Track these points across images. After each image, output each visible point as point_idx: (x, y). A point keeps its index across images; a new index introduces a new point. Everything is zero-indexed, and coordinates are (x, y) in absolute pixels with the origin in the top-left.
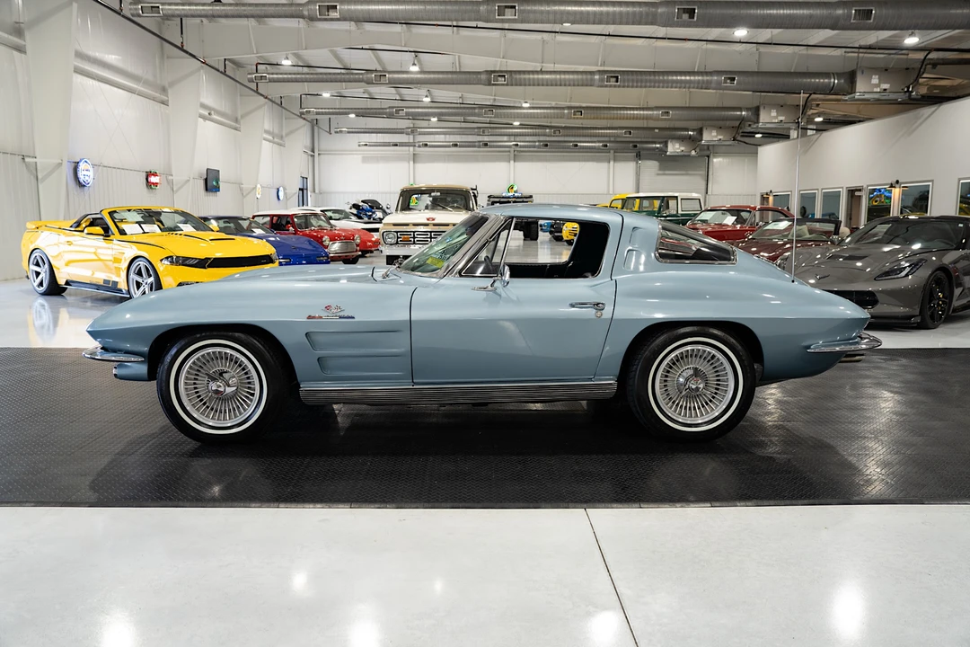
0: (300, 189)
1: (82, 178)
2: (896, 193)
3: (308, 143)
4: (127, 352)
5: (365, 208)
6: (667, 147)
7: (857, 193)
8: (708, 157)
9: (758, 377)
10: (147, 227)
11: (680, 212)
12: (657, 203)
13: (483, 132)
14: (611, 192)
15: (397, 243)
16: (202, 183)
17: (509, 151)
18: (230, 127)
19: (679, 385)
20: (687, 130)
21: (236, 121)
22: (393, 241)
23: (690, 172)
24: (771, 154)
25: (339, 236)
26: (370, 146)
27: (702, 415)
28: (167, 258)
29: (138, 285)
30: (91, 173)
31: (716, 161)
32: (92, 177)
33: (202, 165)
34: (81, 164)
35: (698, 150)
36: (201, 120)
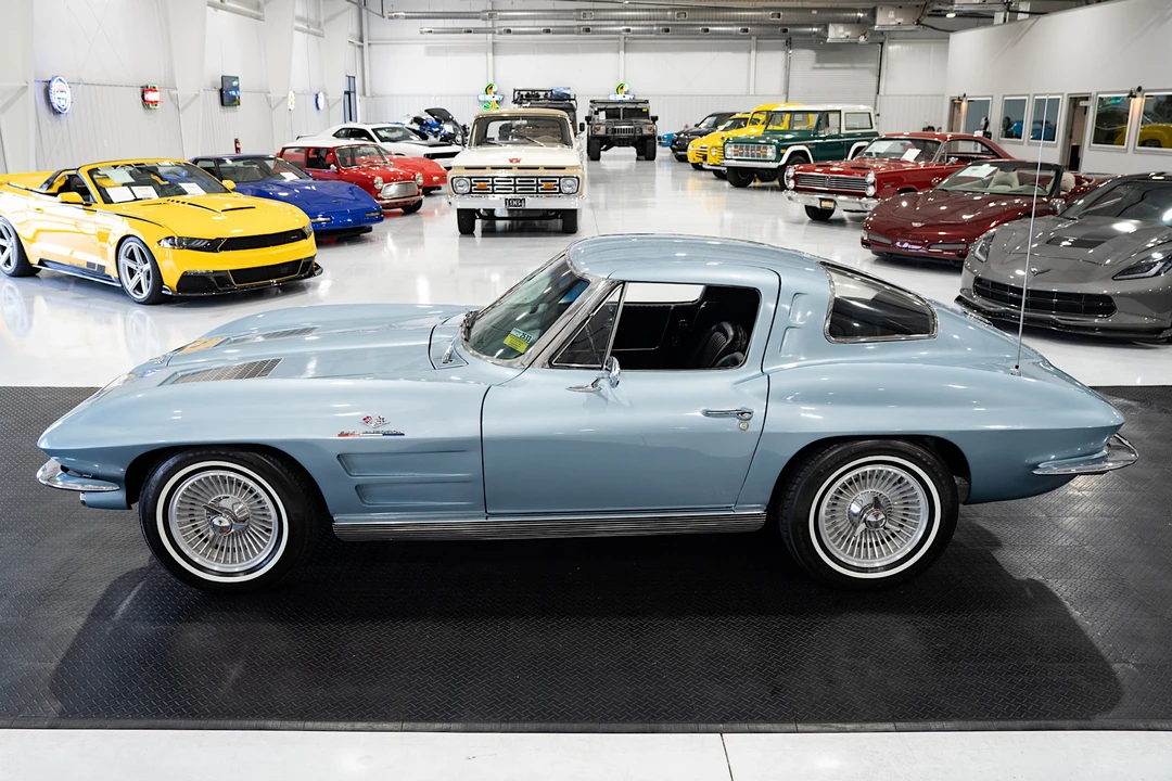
0: (346, 93)
1: (56, 103)
2: (1137, 106)
3: (354, 29)
4: (96, 477)
5: (430, 122)
6: (827, 31)
7: (1082, 103)
8: (882, 44)
9: (962, 497)
10: (140, 191)
11: (843, 131)
12: (813, 119)
13: (584, 16)
14: (752, 93)
15: (471, 192)
16: (216, 95)
17: (619, 39)
18: (251, 16)
19: (852, 515)
20: (856, 11)
21: (258, 7)
22: (466, 189)
23: (857, 65)
24: (968, 44)
25: (395, 175)
26: (435, 33)
27: (882, 555)
28: (167, 238)
29: (132, 272)
30: (67, 95)
31: (892, 49)
32: (69, 100)
33: (216, 69)
34: (53, 83)
35: (868, 35)
36: (210, 9)
